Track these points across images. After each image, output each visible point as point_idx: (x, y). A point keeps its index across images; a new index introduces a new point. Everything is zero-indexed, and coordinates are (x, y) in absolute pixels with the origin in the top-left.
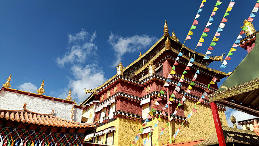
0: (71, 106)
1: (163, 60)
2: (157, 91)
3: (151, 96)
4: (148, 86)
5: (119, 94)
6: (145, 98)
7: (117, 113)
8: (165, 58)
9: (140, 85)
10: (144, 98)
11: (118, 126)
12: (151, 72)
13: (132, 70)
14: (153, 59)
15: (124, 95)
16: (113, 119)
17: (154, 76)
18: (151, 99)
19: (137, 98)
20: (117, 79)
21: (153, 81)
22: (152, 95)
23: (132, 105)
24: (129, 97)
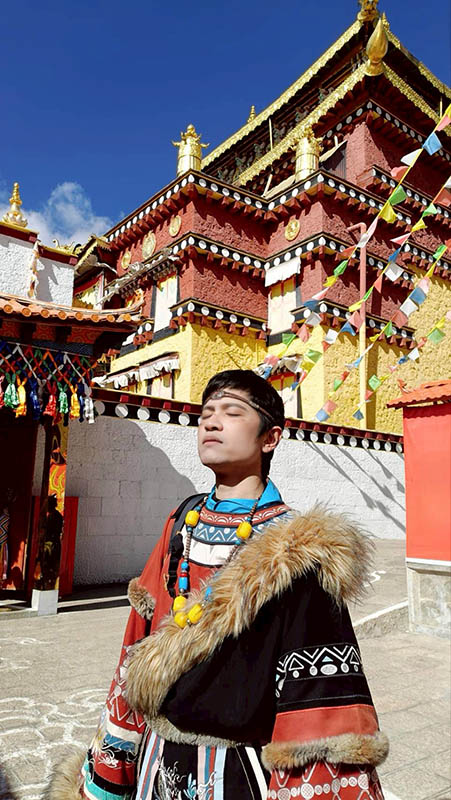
0: (28, 249)
1: (349, 120)
2: (329, 235)
3: (304, 250)
4: (294, 216)
5: (192, 241)
6: (282, 261)
7: (185, 310)
8: (359, 112)
9: (263, 214)
10: (277, 261)
11: (190, 351)
12: (305, 165)
13: (223, 170)
14: (313, 118)
15: (209, 245)
16: (172, 330)
17: (320, 179)
18: (304, 263)
19: (253, 260)
20: (180, 187)
21: (313, 198)
22: (310, 247)
23: (235, 285)
24: (225, 253)
